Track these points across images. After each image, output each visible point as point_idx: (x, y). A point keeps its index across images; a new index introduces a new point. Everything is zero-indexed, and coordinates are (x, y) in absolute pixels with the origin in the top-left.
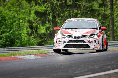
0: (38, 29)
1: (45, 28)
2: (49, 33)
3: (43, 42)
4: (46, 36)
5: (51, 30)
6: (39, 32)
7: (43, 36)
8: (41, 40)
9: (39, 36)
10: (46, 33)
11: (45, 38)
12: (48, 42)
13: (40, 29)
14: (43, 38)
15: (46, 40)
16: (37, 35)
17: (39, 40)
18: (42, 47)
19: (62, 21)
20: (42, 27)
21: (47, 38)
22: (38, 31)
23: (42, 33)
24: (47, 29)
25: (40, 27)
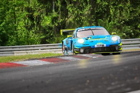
0: (41, 20)
1: (50, 19)
2: (57, 27)
3: (47, 39)
4: (52, 31)
5: (60, 22)
6: (42, 25)
7: (47, 31)
8: (45, 35)
9: (42, 31)
10: (51, 25)
11: (51, 33)
12: (55, 39)
13: (44, 21)
14: (47, 33)
15: (52, 36)
16: (40, 29)
17: (41, 36)
18: (47, 46)
19: (75, 9)
20: (46, 17)
21: (54, 34)
22: (40, 24)
23: (46, 26)
24: (54, 20)
25: (43, 18)
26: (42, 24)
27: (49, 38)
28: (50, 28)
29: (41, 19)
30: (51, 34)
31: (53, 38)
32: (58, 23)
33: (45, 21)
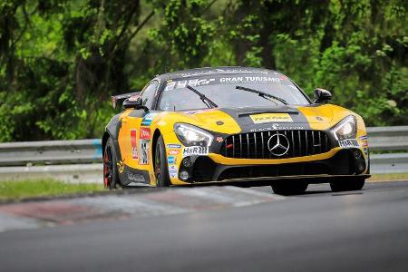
0: (16, 33)
1: (57, 26)
2: (87, 63)
3: (43, 119)
4: (68, 81)
5: (102, 41)
6: (19, 53)
7: (44, 80)
8: (33, 102)
9: (20, 80)
10: (62, 57)
11: (62, 90)
12: (77, 119)
13: (28, 36)
14: (44, 91)
15: (63, 107)
16: (10, 71)
17: (17, 103)
18: (42, 149)
20: (38, 21)
21: (73, 94)
22: (13, 48)
23: (39, 61)
24: (76, 31)
25: (27, 21)
26: (22, 48)
27: (53, 114)
28: (57, 70)
29: (16, 26)
30: (59, 95)
31: (68, 116)
32: (94, 49)
33: (33, 37)
